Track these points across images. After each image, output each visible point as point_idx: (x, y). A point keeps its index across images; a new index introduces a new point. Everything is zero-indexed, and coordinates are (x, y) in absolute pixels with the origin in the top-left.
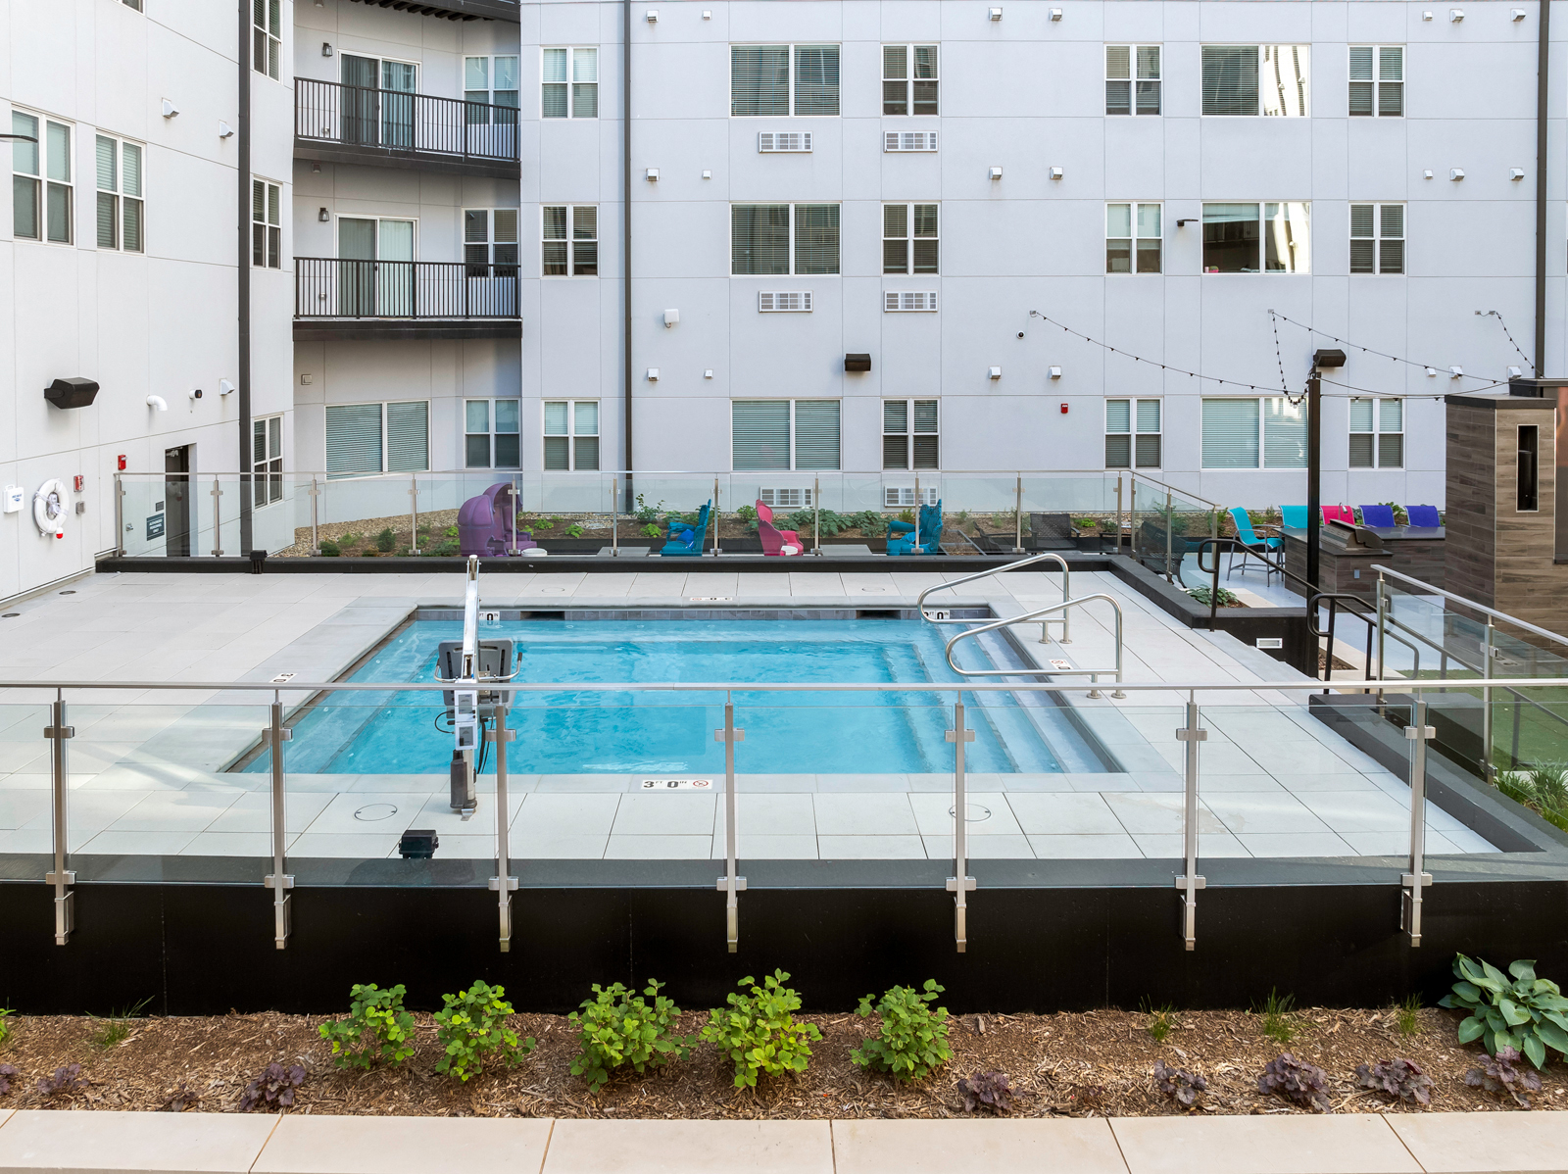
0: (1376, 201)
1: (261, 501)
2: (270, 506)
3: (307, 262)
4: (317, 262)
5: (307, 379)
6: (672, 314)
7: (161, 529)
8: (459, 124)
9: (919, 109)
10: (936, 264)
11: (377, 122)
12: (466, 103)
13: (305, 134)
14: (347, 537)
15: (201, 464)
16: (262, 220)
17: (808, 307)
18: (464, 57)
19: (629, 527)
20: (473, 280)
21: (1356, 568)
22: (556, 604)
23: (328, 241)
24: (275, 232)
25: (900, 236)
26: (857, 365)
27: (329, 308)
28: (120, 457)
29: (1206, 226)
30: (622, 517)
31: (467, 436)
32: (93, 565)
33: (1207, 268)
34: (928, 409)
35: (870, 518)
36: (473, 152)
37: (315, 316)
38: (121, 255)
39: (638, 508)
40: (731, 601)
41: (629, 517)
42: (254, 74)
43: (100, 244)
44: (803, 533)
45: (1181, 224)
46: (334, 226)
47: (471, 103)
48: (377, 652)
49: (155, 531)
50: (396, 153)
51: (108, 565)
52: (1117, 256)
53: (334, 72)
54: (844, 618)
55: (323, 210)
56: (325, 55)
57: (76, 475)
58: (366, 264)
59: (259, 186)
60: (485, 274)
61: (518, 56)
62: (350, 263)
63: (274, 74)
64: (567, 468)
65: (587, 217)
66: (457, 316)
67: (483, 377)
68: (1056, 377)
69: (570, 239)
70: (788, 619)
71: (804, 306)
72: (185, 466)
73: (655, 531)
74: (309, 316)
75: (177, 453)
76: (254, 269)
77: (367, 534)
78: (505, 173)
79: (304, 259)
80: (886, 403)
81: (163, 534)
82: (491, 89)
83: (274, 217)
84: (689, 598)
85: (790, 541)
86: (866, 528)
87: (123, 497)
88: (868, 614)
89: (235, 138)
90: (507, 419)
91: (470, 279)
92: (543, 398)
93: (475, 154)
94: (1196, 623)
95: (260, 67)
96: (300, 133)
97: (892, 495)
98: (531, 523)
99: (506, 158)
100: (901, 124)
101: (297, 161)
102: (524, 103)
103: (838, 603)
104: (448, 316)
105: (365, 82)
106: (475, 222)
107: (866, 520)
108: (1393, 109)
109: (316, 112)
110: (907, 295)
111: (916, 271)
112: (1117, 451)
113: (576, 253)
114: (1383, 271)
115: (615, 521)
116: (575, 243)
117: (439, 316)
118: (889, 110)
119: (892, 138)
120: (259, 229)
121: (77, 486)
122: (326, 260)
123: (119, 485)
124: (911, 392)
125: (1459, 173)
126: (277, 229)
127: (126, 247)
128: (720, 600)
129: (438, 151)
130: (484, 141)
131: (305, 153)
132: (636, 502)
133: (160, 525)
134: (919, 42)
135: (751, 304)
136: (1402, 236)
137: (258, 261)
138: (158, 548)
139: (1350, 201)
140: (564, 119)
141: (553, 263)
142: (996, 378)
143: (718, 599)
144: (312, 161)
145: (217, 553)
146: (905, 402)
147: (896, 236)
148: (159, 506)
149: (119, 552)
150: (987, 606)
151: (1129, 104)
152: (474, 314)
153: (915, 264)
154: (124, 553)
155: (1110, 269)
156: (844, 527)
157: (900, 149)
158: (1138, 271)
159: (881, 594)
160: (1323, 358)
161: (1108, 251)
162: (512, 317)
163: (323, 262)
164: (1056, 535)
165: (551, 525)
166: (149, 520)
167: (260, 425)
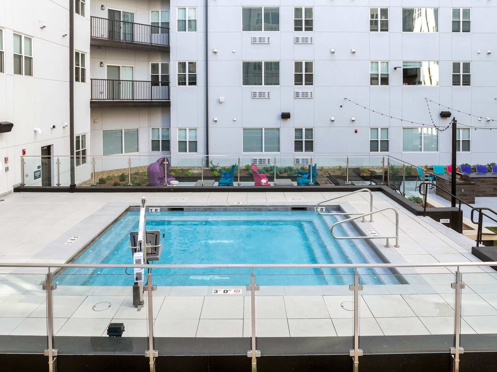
0: (461, 61)
1: (78, 164)
2: (82, 166)
3: (95, 80)
4: (99, 80)
5: (96, 121)
6: (222, 99)
7: (40, 175)
8: (149, 34)
9: (307, 29)
10: (312, 82)
11: (120, 33)
12: (151, 26)
13: (94, 36)
14: (109, 176)
15: (55, 152)
16: (79, 66)
17: (269, 96)
18: (151, 11)
19: (207, 172)
20: (154, 87)
21: (463, 188)
22: (181, 205)
23: (103, 74)
24: (83, 70)
25: (300, 72)
26: (286, 116)
27: (103, 96)
28: (23, 150)
29: (404, 69)
30: (205, 168)
31: (152, 140)
32: (13, 189)
33: (404, 84)
34: (310, 131)
35: (290, 169)
36: (154, 43)
37: (98, 99)
38: (23, 77)
39: (210, 165)
40: (245, 204)
41: (207, 168)
42: (75, 15)
43: (15, 73)
44: (268, 174)
45: (395, 69)
46: (105, 69)
47: (153, 26)
48: (113, 225)
49: (38, 176)
50: (126, 43)
51: (19, 189)
52: (374, 80)
53: (105, 15)
54: (287, 210)
55: (101, 63)
56: (102, 9)
57: (5, 157)
58: (116, 81)
59: (77, 54)
60: (158, 85)
61: (169, 10)
62: (110, 81)
63: (83, 14)
64: (186, 151)
65: (193, 65)
66: (148, 99)
67: (157, 120)
68: (353, 121)
69: (187, 73)
70: (266, 211)
71: (267, 96)
72: (49, 153)
73: (216, 174)
74: (96, 99)
75: (46, 148)
76: (75, 83)
77: (116, 175)
78: (165, 50)
79: (94, 79)
80: (295, 129)
81: (40, 177)
82: (160, 22)
83: (83, 64)
84: (229, 203)
85: (264, 178)
86: (289, 173)
87: (24, 164)
88: (295, 209)
89: (68, 36)
90: (166, 134)
91: (152, 87)
92: (178, 128)
93: (154, 44)
94: (418, 213)
95: (77, 12)
96: (92, 36)
97: (297, 161)
98: (174, 171)
99: (165, 45)
100: (300, 34)
101: (92, 46)
102: (171, 26)
103: (284, 205)
104: (145, 99)
105: (116, 18)
106: (154, 67)
107: (289, 170)
108: (467, 30)
109: (98, 29)
110: (302, 92)
111: (306, 84)
112: (374, 146)
113: (189, 78)
114: (463, 85)
115: (202, 170)
116: (189, 75)
117: (142, 99)
118: (296, 29)
119: (297, 39)
120: (77, 69)
121: (6, 161)
122: (102, 80)
123: (23, 160)
124: (304, 126)
125: (490, 52)
126: (84, 69)
127: (25, 74)
128: (241, 204)
129: (141, 42)
130: (158, 39)
131: (94, 43)
132: (210, 163)
133: (39, 174)
134: (306, 6)
135: (249, 95)
136: (470, 73)
137: (77, 80)
138: (39, 183)
139: (452, 61)
140: (185, 32)
141: (182, 81)
142: (333, 121)
143: (240, 203)
144: (98, 46)
145: (58, 185)
146: (302, 129)
147: (299, 72)
148: (39, 167)
149: (23, 185)
150: (339, 206)
151: (378, 28)
152: (154, 99)
153: (305, 82)
154: (25, 185)
155: (371, 84)
156: (282, 172)
157: (300, 43)
158: (381, 85)
159: (299, 201)
160: (444, 114)
161: (371, 78)
162: (167, 100)
163: (101, 81)
164: (355, 175)
165: (181, 171)
166: (35, 172)
167: (78, 137)
